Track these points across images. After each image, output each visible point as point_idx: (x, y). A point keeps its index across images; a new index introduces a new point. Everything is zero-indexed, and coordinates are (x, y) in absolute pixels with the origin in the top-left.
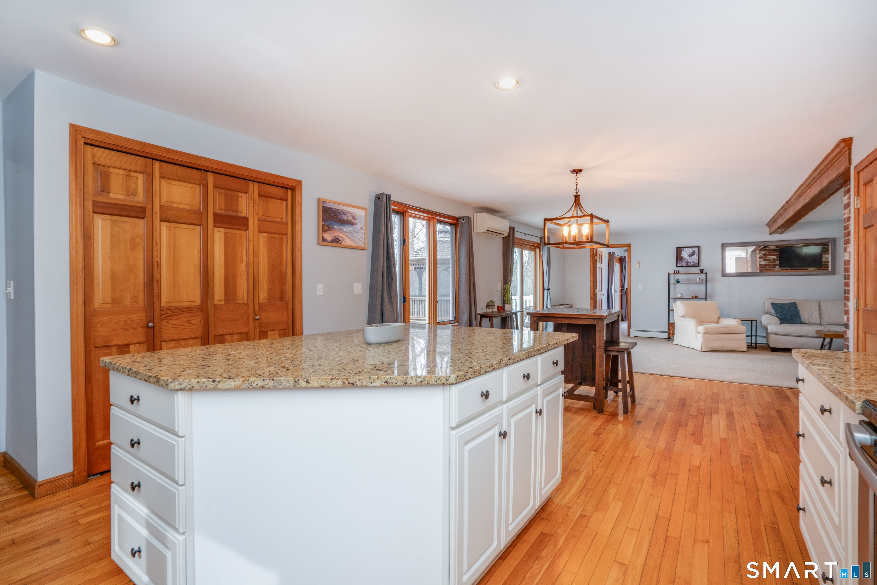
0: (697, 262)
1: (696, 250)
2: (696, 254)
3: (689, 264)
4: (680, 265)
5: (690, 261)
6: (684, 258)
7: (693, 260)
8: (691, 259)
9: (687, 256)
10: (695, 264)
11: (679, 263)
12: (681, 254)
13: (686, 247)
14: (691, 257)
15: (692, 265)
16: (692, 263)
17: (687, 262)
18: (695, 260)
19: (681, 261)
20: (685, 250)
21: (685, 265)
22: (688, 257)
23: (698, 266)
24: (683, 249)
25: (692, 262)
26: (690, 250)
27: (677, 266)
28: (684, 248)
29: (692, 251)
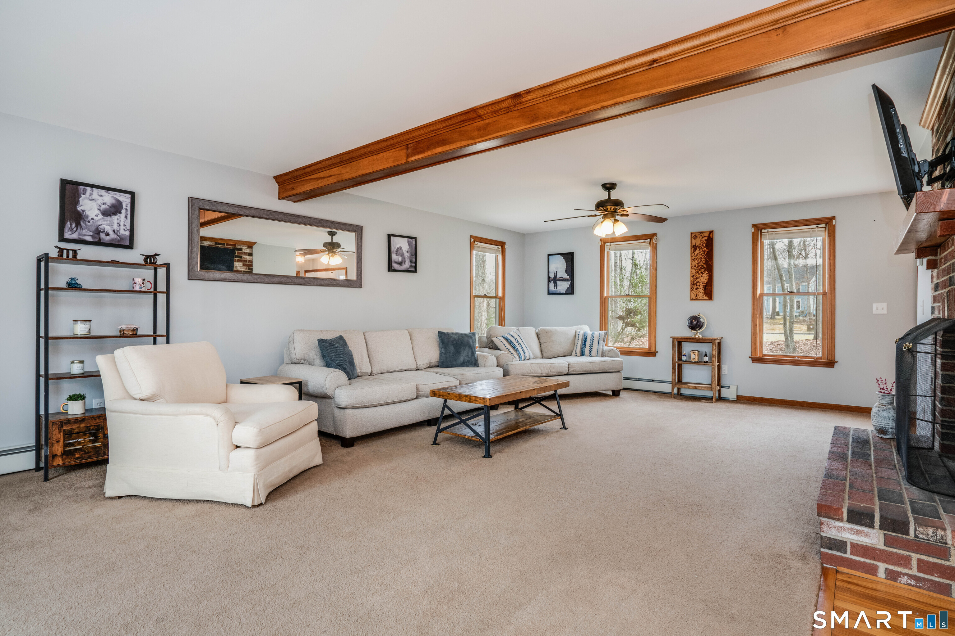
0: (128, 233)
1: (125, 200)
2: (123, 211)
3: (103, 236)
4: (75, 236)
5: (108, 229)
6: (87, 217)
7: (115, 227)
8: (111, 225)
9: (98, 212)
10: (122, 238)
11: (71, 229)
12: (76, 202)
13: (92, 186)
14: (108, 218)
15: (113, 240)
16: (112, 236)
17: (98, 232)
18: (122, 227)
19: (78, 224)
20: (91, 194)
21: (89, 239)
22: (100, 216)
23: (130, 247)
24: (85, 192)
25: (111, 233)
26: (108, 199)
27: (62, 239)
28: (89, 189)
29: (113, 201)
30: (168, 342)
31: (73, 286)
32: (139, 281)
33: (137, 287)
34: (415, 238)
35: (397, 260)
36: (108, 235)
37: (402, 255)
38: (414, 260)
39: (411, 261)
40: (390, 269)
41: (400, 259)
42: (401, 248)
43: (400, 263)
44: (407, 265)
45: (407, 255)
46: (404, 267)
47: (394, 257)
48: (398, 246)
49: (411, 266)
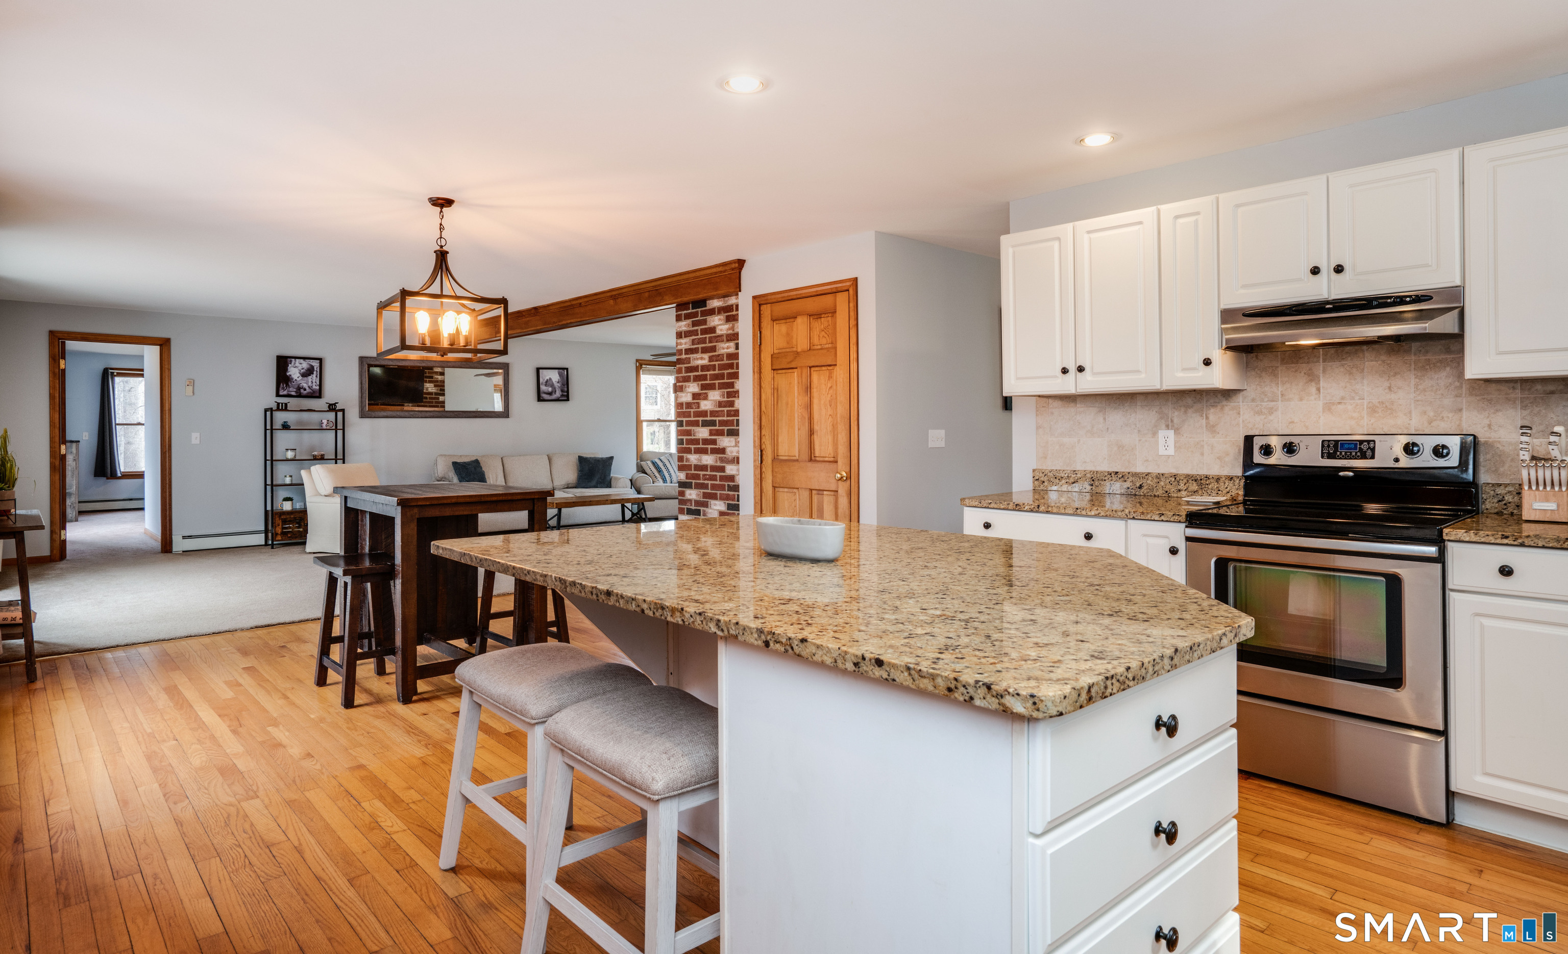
0: (318, 388)
1: (316, 364)
2: (315, 373)
3: (302, 391)
4: (285, 393)
5: (305, 385)
6: (292, 379)
7: (310, 384)
8: (307, 383)
9: (299, 375)
10: (314, 391)
11: (283, 388)
12: (286, 370)
13: (296, 358)
14: (305, 378)
15: (308, 393)
16: (308, 390)
17: (299, 388)
18: (314, 384)
19: (287, 385)
20: (295, 363)
21: (293, 393)
22: (301, 378)
23: (320, 396)
24: (291, 361)
25: (307, 388)
26: (305, 365)
27: (278, 395)
28: (293, 360)
29: (308, 366)
30: (344, 463)
31: (286, 427)
32: (325, 422)
33: (324, 427)
34: (567, 369)
35: (546, 391)
36: (305, 390)
37: (552, 386)
38: (566, 389)
39: (562, 391)
40: (540, 399)
41: (550, 389)
42: (550, 379)
43: (550, 394)
44: (558, 394)
45: (557, 385)
46: (554, 397)
47: (543, 388)
48: (548, 378)
49: (562, 396)
